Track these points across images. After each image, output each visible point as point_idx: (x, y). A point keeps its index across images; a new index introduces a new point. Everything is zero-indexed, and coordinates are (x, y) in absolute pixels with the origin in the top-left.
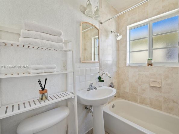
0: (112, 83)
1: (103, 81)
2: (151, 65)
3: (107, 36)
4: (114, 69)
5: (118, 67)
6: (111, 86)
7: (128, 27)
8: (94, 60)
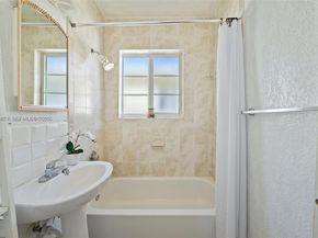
0: (94, 153)
1: (81, 151)
2: (152, 116)
3: (84, 56)
4: (97, 124)
5: (104, 121)
6: (92, 159)
7: (121, 52)
8: (41, 103)
